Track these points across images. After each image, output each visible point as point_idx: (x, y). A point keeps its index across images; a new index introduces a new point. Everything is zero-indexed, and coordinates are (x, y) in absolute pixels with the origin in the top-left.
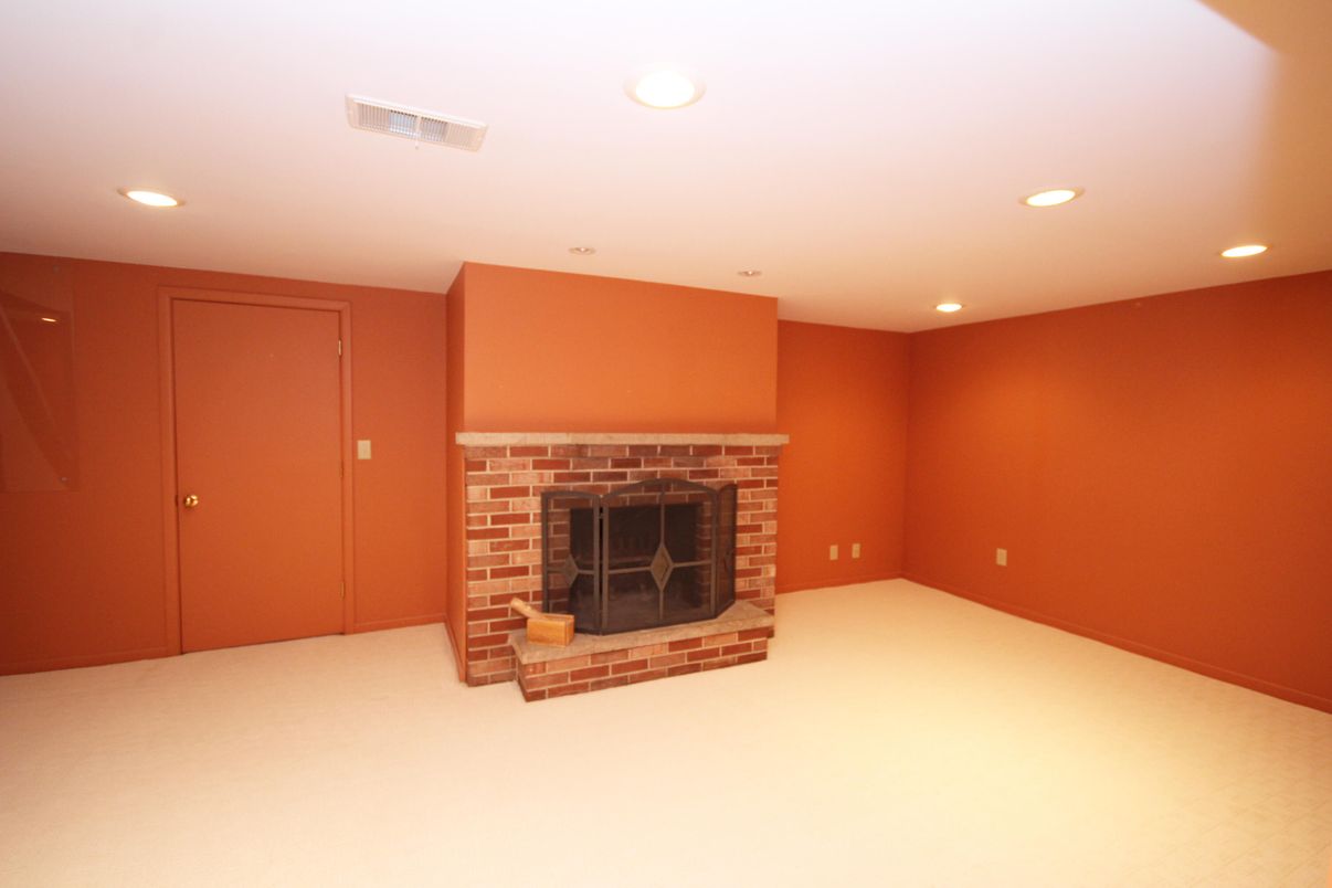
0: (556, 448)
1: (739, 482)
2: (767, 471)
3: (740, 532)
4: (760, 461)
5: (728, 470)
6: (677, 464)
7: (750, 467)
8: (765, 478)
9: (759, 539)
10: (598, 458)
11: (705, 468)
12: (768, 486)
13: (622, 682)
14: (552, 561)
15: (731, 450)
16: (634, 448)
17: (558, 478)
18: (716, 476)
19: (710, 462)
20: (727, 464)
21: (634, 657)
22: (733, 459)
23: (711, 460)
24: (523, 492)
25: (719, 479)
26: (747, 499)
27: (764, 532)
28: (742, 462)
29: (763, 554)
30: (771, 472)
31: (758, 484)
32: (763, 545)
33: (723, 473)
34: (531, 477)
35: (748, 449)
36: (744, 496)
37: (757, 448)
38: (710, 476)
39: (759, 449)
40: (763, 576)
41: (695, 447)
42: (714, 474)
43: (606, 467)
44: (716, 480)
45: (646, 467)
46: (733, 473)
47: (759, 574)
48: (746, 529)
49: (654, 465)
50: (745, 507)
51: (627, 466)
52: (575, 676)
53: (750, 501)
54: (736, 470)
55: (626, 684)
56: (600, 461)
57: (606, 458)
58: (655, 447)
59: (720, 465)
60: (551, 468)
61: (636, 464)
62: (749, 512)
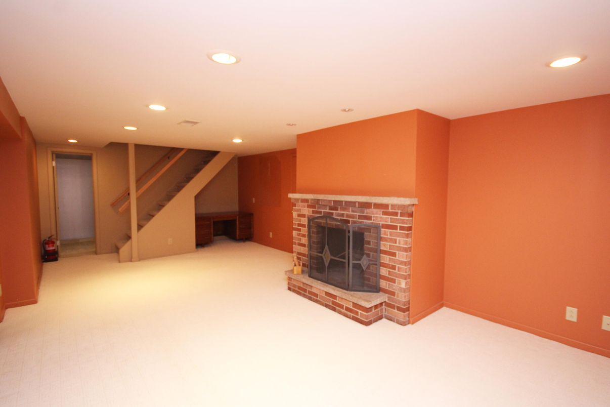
0: (312, 199)
1: (383, 225)
2: (401, 221)
3: (383, 254)
4: (396, 214)
5: (377, 217)
6: (353, 211)
7: (390, 217)
8: (399, 225)
9: (394, 261)
10: (324, 205)
11: (365, 214)
12: (400, 230)
13: (310, 299)
14: (312, 245)
15: (377, 206)
16: (335, 202)
17: (313, 212)
18: (371, 220)
19: (367, 212)
20: (377, 213)
21: (314, 290)
22: (380, 211)
23: (368, 210)
24: (303, 216)
25: (372, 221)
26: (387, 235)
27: (397, 258)
28: (385, 213)
29: (396, 271)
30: (403, 222)
31: (395, 228)
32: (397, 266)
33: (374, 218)
34: (307, 211)
35: (386, 206)
36: (385, 233)
37: (392, 205)
38: (368, 219)
39: (393, 206)
40: (396, 284)
41: (359, 203)
42: (369, 218)
43: (327, 209)
44: (370, 221)
45: (340, 211)
46: (379, 219)
47: (394, 282)
48: (385, 252)
49: (344, 211)
50: (386, 240)
51: (333, 210)
52: (299, 288)
53: (389, 237)
54: (381, 217)
55: (311, 300)
56: (325, 206)
57: (326, 206)
58: (342, 201)
59: (373, 214)
60: (312, 208)
61: (336, 209)
62: (389, 244)
